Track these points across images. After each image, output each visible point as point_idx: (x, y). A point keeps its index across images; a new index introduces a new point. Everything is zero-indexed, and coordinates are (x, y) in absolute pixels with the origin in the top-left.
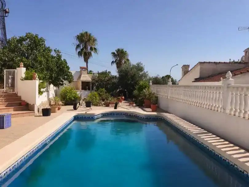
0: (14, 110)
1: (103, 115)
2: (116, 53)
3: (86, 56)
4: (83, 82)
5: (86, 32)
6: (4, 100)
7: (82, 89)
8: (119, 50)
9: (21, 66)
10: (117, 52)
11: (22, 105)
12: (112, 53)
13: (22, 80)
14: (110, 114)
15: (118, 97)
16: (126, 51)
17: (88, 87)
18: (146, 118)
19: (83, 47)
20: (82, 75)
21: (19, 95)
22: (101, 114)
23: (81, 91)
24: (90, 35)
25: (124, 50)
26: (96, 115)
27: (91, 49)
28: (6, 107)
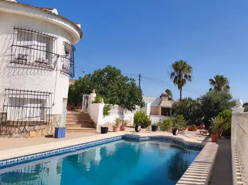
0: (82, 127)
1: (151, 139)
2: (214, 80)
3: (180, 83)
4: (163, 108)
5: (182, 61)
6: (77, 118)
7: (162, 114)
8: (217, 76)
9: (93, 92)
10: (216, 79)
11: (89, 123)
12: (209, 80)
13: (92, 103)
14: (159, 138)
15: (193, 125)
16: (226, 78)
17: (167, 114)
18: (188, 146)
19: (177, 74)
20: (163, 101)
21: (90, 115)
22: (148, 137)
23: (160, 116)
24: (185, 63)
25: (224, 77)
26: (142, 137)
27: (186, 76)
28: (76, 123)
